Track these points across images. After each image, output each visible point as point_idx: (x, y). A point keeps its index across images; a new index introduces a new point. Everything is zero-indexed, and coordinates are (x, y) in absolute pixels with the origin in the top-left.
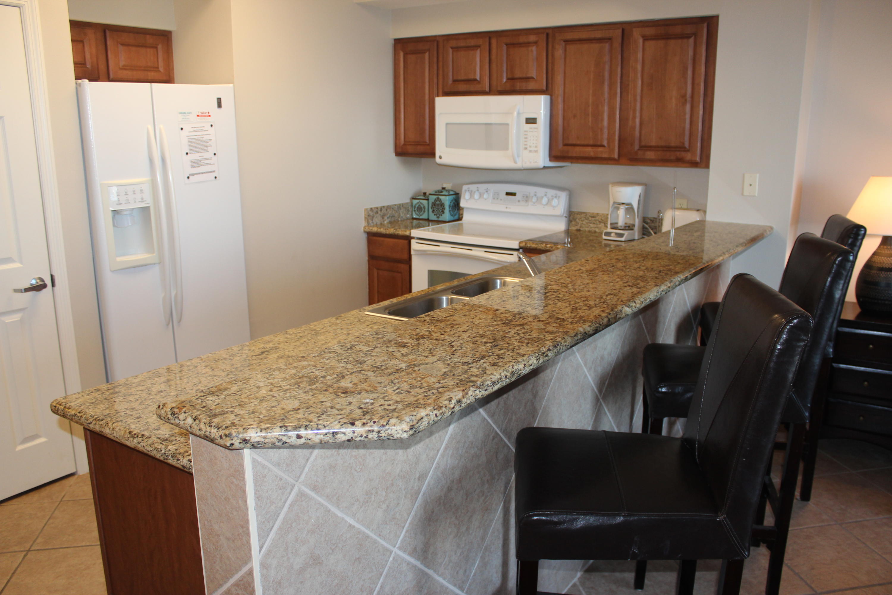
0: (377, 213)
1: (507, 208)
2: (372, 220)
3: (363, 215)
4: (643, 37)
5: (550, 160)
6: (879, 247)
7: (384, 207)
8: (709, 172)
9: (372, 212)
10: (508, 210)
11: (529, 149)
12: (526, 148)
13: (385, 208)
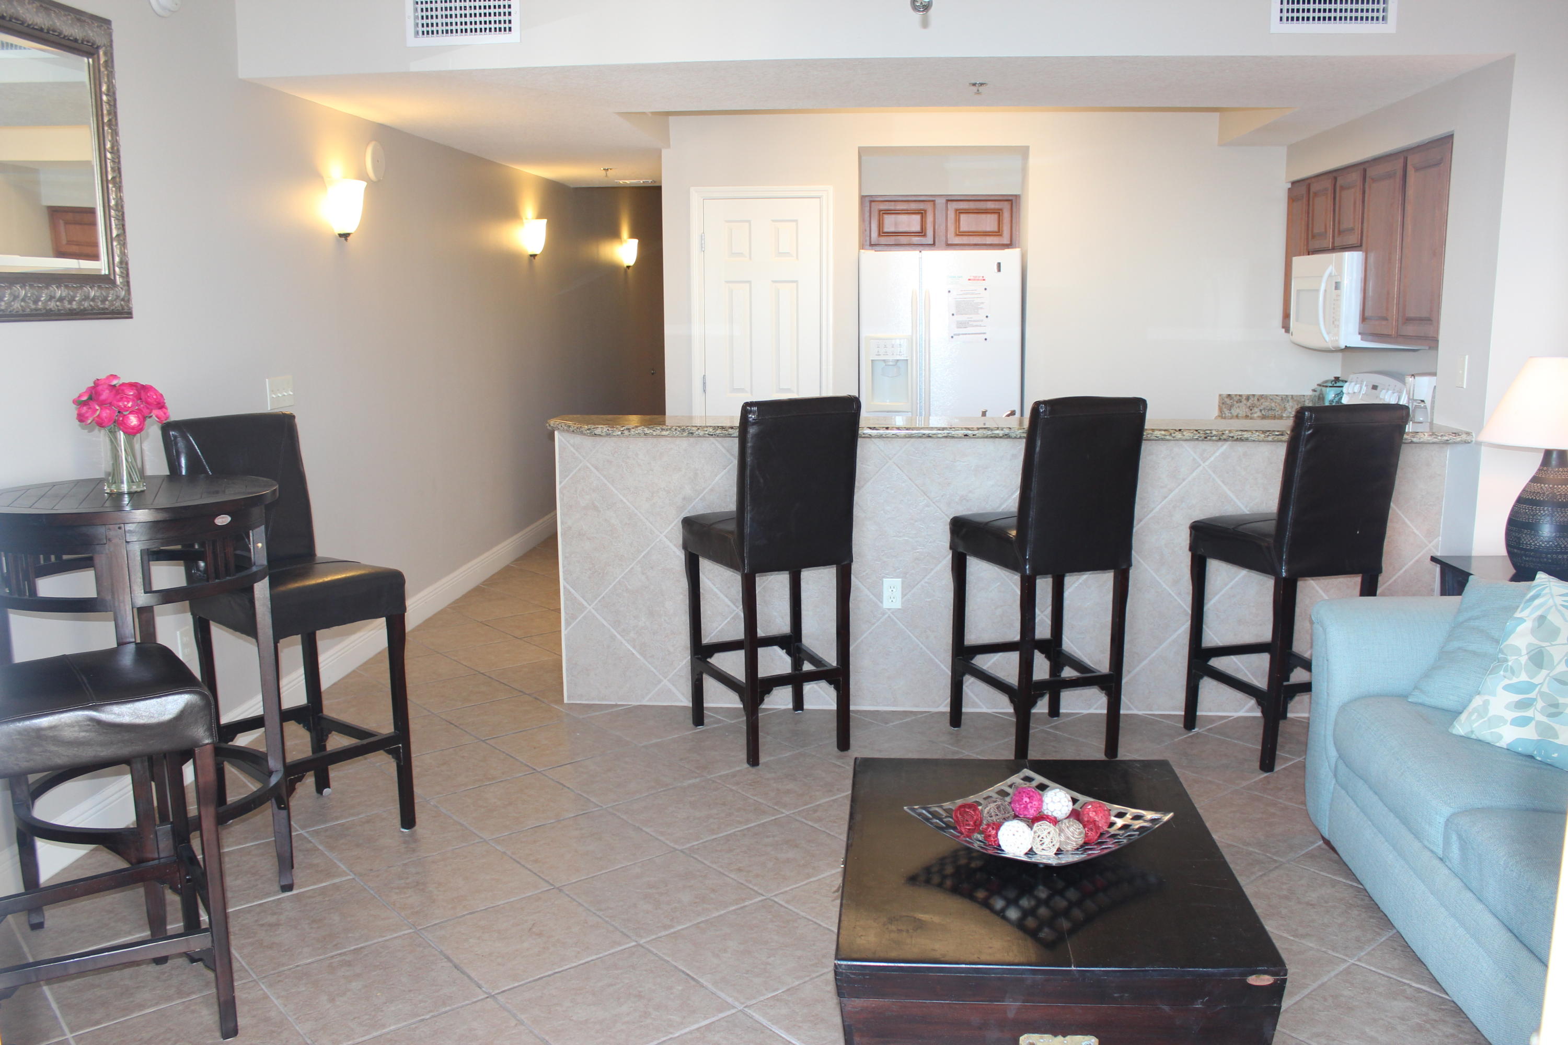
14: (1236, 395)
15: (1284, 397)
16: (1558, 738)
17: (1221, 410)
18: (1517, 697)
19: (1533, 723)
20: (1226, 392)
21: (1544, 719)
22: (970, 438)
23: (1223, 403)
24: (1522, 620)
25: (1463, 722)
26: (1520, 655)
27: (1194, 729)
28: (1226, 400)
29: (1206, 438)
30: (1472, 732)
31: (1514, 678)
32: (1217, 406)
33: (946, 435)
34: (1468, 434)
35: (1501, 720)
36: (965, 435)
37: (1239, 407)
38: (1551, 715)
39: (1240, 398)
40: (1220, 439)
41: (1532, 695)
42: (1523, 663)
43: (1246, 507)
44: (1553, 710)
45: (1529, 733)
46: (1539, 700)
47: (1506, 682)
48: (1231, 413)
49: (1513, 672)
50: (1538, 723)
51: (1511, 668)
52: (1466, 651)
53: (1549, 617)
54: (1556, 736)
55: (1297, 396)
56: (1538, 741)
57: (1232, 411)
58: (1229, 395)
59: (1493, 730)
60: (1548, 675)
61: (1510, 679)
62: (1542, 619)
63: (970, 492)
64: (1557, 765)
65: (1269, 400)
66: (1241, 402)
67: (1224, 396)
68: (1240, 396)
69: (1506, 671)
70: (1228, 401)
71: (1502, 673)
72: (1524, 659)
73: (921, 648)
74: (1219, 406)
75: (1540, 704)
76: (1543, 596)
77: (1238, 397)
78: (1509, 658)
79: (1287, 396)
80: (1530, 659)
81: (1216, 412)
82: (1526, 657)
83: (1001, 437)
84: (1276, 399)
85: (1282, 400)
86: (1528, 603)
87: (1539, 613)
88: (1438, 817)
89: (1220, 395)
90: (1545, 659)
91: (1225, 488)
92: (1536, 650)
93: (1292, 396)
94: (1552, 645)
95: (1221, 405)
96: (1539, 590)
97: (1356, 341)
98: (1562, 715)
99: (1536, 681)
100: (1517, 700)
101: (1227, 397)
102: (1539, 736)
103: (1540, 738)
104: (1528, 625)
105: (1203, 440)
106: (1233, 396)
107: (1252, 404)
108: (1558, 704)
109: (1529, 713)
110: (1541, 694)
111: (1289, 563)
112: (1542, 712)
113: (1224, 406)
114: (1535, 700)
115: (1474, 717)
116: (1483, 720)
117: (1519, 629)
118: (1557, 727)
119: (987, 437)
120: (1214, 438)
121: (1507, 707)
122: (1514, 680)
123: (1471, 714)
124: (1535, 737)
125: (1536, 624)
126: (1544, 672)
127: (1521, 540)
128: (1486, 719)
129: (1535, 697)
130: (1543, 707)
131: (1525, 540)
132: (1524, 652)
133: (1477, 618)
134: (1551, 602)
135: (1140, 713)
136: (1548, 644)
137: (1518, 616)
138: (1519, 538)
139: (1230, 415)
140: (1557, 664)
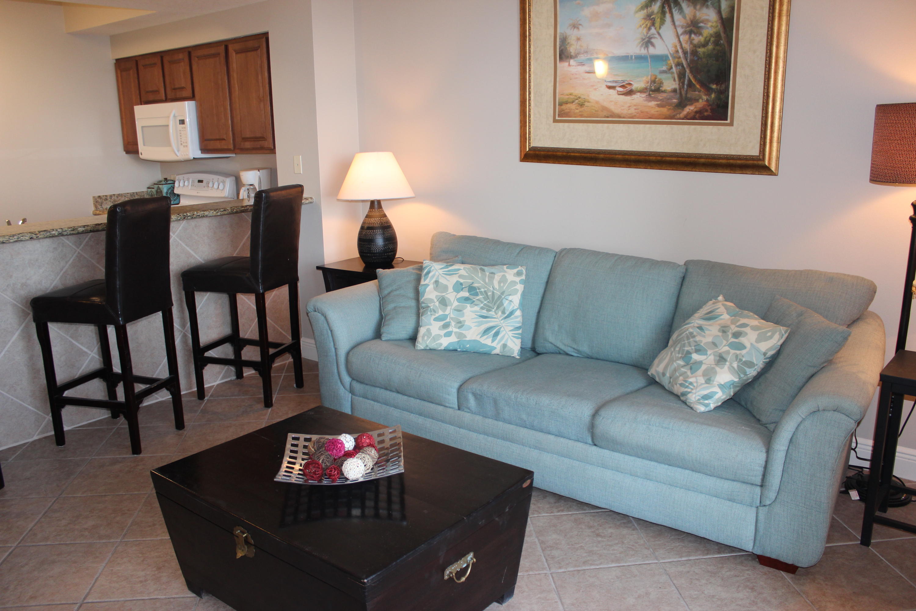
0: (106, 199)
1: (198, 193)
2: (101, 206)
3: (92, 202)
4: (235, 51)
5: (202, 153)
6: (369, 211)
7: (114, 195)
8: (276, 156)
9: (101, 199)
10: (199, 195)
11: (183, 144)
12: (181, 144)
13: (116, 196)
14: (103, 196)
15: (132, 194)
16: (467, 338)
17: (96, 207)
18: (442, 323)
19: (453, 333)
20: (97, 195)
21: (457, 330)
22: (34, 239)
23: (96, 202)
24: (427, 285)
25: (421, 342)
26: (434, 302)
27: (205, 398)
28: (98, 199)
29: (184, 218)
30: (427, 346)
31: (436, 314)
32: (93, 204)
33: (16, 240)
34: (311, 198)
35: (439, 337)
36: (30, 238)
37: (106, 203)
38: (460, 328)
39: (106, 197)
40: (192, 218)
41: (448, 320)
42: (437, 305)
43: (201, 258)
44: (460, 325)
45: (453, 339)
46: (451, 321)
47: (433, 317)
48: (102, 208)
49: (435, 311)
50: (456, 333)
51: (433, 309)
52: (400, 307)
53: (440, 281)
54: (465, 337)
55: (139, 192)
56: (458, 341)
57: (103, 206)
58: (99, 196)
59: (437, 342)
60: (451, 309)
61: (435, 315)
62: (437, 282)
63: (28, 279)
64: (468, 350)
65: (124, 197)
66: (107, 200)
67: (97, 197)
68: (106, 196)
69: (431, 311)
70: (99, 200)
71: (429, 313)
72: (437, 304)
73: (12, 400)
74: (94, 204)
75: (453, 324)
76: (432, 271)
77: (105, 197)
78: (429, 305)
79: (133, 193)
80: (440, 303)
81: (93, 208)
82: (438, 303)
83: (56, 236)
84: (128, 196)
85: (131, 196)
86: (426, 277)
87: (434, 280)
88: (453, 389)
89: (94, 197)
90: (447, 301)
91: (188, 249)
92: (441, 298)
93: (136, 192)
94: (447, 294)
95: (95, 203)
96: (428, 269)
97: (198, 154)
98: (464, 326)
99: (447, 313)
100: (442, 324)
101: (98, 198)
102: (458, 339)
103: (459, 340)
104: (431, 287)
105: (183, 220)
106: (102, 197)
107: (114, 200)
108: (461, 321)
109: (450, 329)
110: (452, 318)
111: (263, 284)
112: (455, 327)
113: (97, 204)
114: (450, 322)
115: (426, 338)
116: (431, 339)
117: (427, 289)
118: (464, 332)
119: (46, 237)
120: (189, 218)
121: (439, 329)
122: (437, 315)
123: (423, 337)
124: (456, 340)
125: (435, 285)
126: (449, 308)
127: (371, 249)
128: (432, 337)
129: (449, 321)
130: (455, 325)
131: (373, 248)
132: (436, 300)
133: (396, 290)
134: (437, 273)
135: (163, 399)
136: (445, 294)
137: (424, 284)
138: (370, 248)
139: (102, 209)
140: (453, 302)
